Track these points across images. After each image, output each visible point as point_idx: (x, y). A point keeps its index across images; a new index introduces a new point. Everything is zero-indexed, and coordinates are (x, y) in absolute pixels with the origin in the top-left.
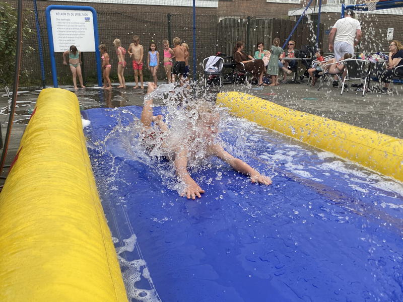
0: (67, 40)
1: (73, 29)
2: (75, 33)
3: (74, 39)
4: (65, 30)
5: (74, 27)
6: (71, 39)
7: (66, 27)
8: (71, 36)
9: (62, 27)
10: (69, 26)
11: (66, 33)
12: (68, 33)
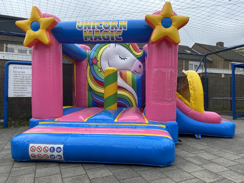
0: (21, 88)
1: (27, 79)
2: (28, 83)
3: (26, 87)
4: (19, 80)
5: (28, 78)
6: (25, 87)
7: (21, 78)
8: (25, 85)
9: (17, 78)
10: (23, 77)
11: (20, 82)
12: (22, 82)
